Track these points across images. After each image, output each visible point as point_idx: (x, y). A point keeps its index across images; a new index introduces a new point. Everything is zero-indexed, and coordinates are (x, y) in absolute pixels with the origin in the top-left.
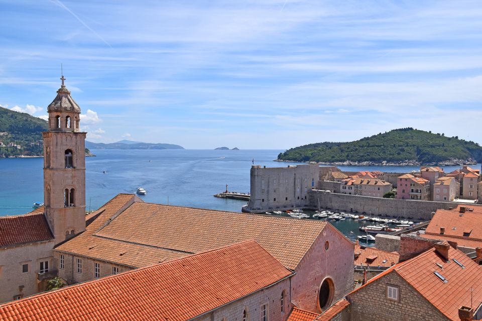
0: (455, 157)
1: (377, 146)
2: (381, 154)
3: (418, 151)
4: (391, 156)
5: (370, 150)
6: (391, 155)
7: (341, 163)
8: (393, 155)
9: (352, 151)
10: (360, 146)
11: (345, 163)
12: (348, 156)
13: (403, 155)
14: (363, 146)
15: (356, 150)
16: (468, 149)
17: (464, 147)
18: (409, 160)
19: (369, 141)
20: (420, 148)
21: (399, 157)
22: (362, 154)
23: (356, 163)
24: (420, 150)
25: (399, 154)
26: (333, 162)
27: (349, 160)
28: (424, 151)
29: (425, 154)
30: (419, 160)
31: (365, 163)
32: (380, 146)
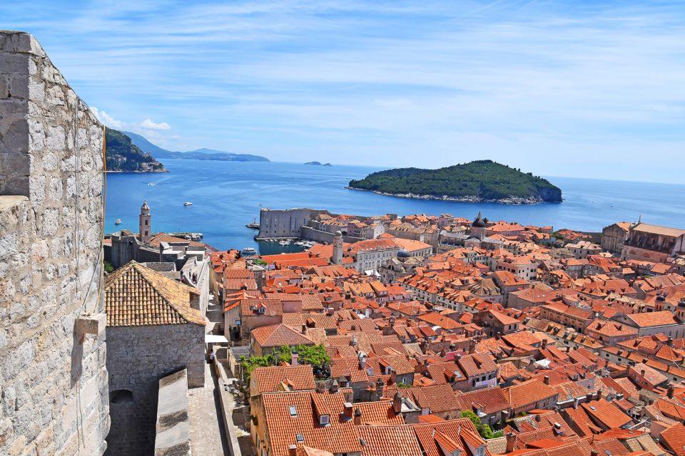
0: (515, 195)
1: (441, 180)
2: (444, 188)
3: (482, 187)
4: (453, 191)
5: (434, 183)
6: (453, 189)
7: (403, 195)
8: (455, 189)
9: (417, 183)
10: (425, 179)
11: (407, 196)
12: (411, 188)
13: (463, 191)
14: (428, 179)
15: (421, 182)
16: (538, 187)
17: (533, 185)
18: (470, 195)
19: (436, 174)
20: (484, 184)
21: (460, 192)
22: (424, 187)
23: (418, 196)
24: (484, 187)
25: (461, 189)
26: (396, 193)
27: (412, 192)
28: (487, 188)
29: (487, 190)
30: (481, 196)
31: (426, 196)
32: (444, 180)
